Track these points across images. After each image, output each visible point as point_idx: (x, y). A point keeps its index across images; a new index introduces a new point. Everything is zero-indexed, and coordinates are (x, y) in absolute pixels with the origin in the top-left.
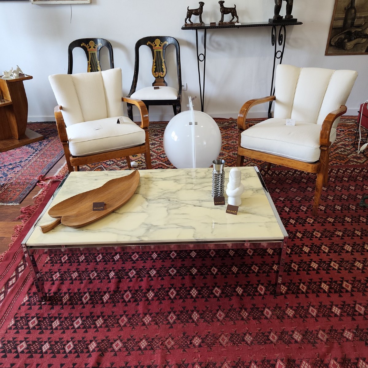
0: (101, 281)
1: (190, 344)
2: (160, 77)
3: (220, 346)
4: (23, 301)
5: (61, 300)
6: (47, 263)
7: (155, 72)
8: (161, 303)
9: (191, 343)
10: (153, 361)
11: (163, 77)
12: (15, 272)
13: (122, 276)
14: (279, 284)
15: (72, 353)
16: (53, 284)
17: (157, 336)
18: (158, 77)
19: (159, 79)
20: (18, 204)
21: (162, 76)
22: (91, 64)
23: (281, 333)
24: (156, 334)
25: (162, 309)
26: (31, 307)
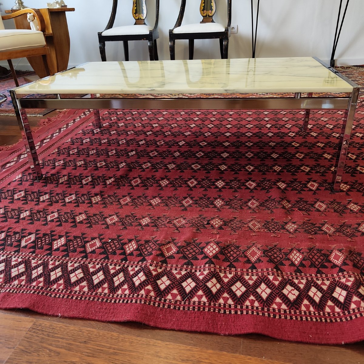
0: (109, 169)
1: (206, 224)
2: (209, 16)
3: (250, 230)
4: (15, 178)
5: (58, 181)
6: (54, 153)
7: (203, 10)
8: (176, 189)
9: (208, 224)
10: (153, 236)
11: (212, 16)
12: (16, 157)
13: (134, 167)
14: (338, 182)
15: (53, 221)
16: (54, 168)
17: (164, 216)
18: (206, 16)
19: (208, 18)
20: (41, 116)
21: (210, 15)
22: (136, 3)
23: (341, 226)
24: (164, 214)
25: (176, 194)
26: (22, 183)
